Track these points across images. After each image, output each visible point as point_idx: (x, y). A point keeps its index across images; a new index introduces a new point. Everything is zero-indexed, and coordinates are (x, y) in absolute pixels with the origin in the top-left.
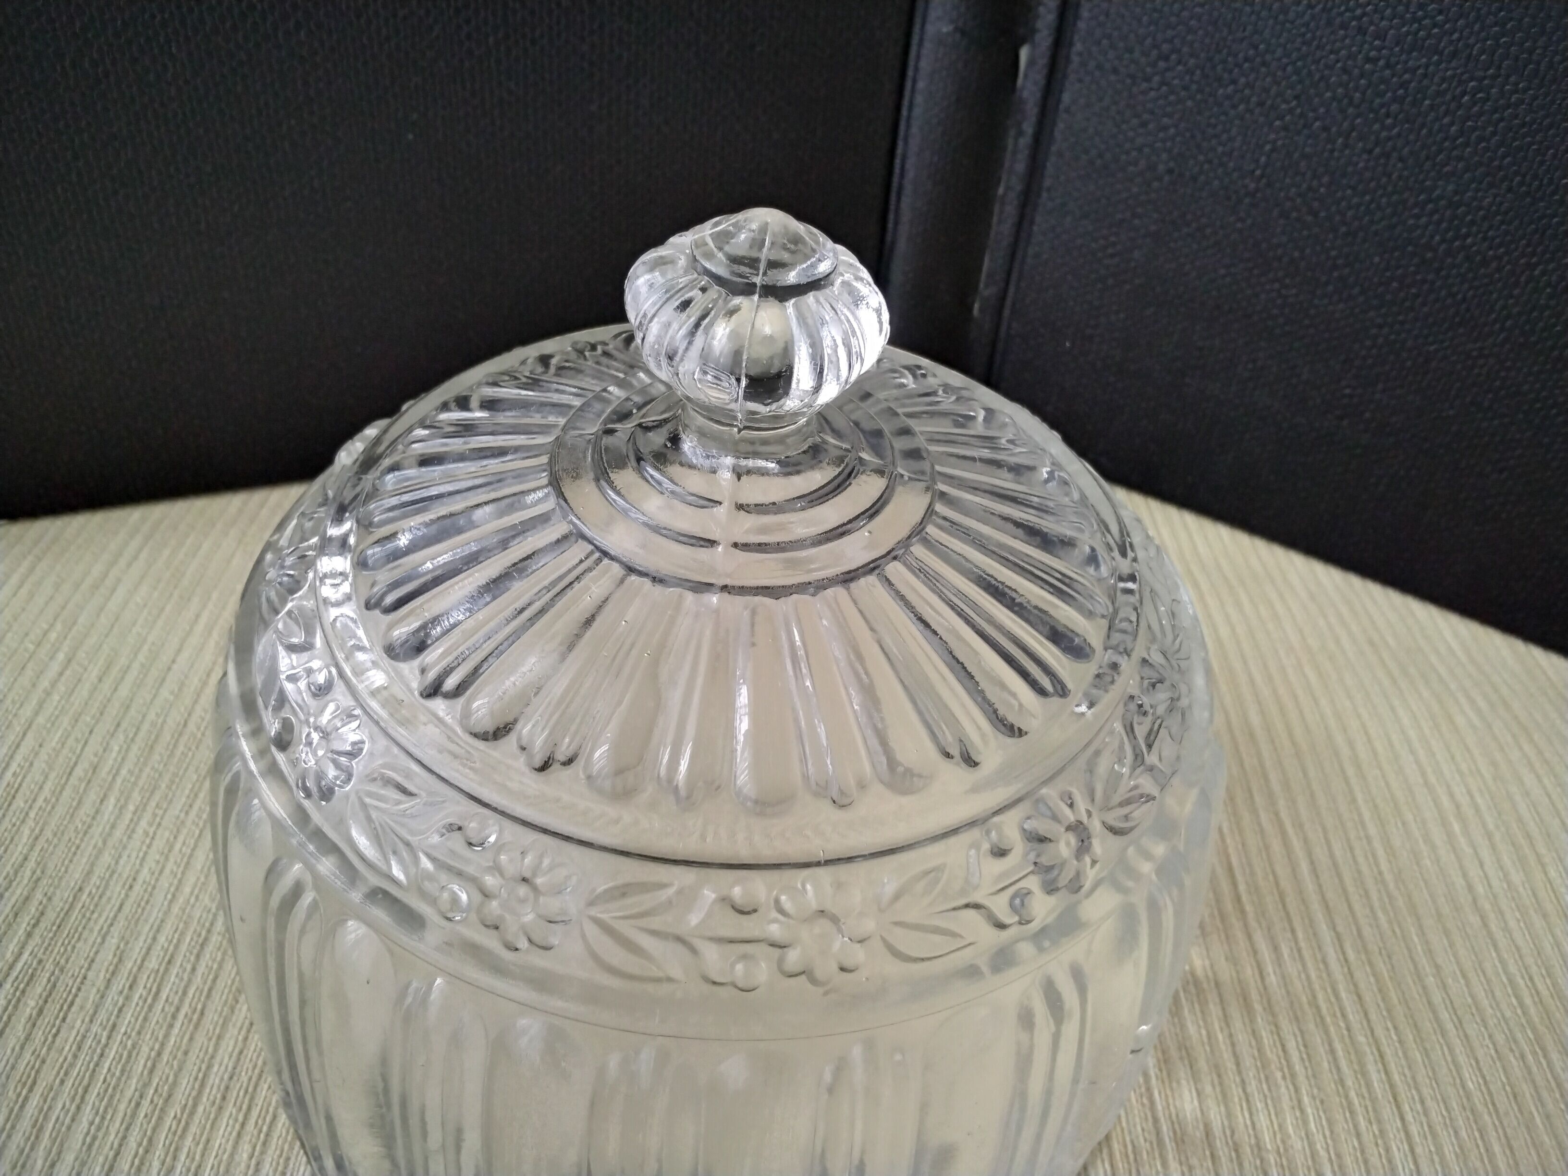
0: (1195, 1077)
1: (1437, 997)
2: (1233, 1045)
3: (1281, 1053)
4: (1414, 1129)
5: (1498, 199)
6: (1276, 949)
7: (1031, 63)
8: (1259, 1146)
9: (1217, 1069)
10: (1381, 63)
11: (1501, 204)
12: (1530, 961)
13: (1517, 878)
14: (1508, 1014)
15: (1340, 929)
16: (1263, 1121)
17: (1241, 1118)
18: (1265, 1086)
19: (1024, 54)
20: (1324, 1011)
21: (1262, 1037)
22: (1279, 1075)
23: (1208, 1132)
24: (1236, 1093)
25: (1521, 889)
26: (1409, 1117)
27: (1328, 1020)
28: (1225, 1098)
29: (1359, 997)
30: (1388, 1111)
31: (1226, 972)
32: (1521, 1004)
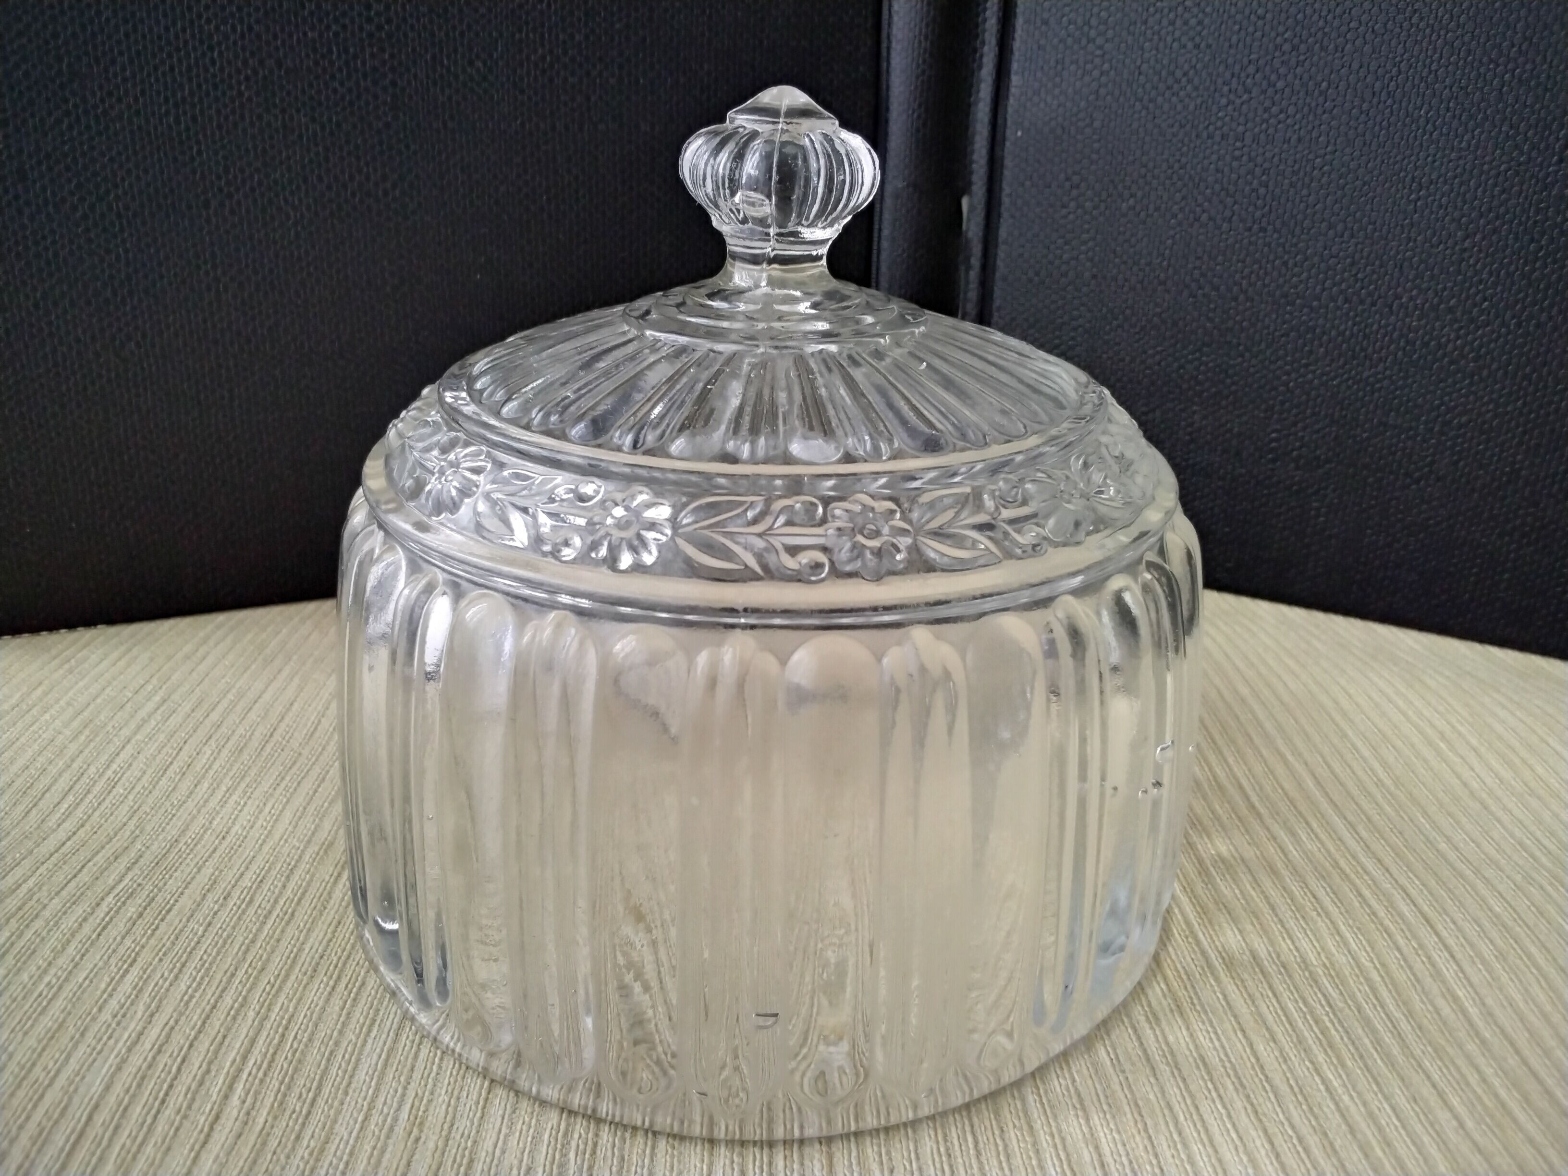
0: (1235, 921)
1: (1452, 856)
2: (1266, 897)
3: (1313, 900)
4: (1451, 942)
5: (1360, 246)
6: (1293, 834)
7: (972, 208)
8: (1305, 964)
9: (1255, 914)
10: (1245, 158)
11: (1362, 250)
12: (1533, 828)
13: (1507, 774)
14: (1521, 862)
15: (1351, 818)
16: (1305, 944)
17: (1285, 945)
18: (1302, 922)
19: (965, 202)
20: (1348, 871)
21: (1292, 891)
22: (1314, 914)
23: (1254, 956)
24: (1276, 928)
25: (1513, 783)
26: (1444, 933)
27: (1353, 876)
28: (1265, 931)
29: (1379, 861)
30: (1424, 932)
31: (1249, 853)
32: (1533, 856)
